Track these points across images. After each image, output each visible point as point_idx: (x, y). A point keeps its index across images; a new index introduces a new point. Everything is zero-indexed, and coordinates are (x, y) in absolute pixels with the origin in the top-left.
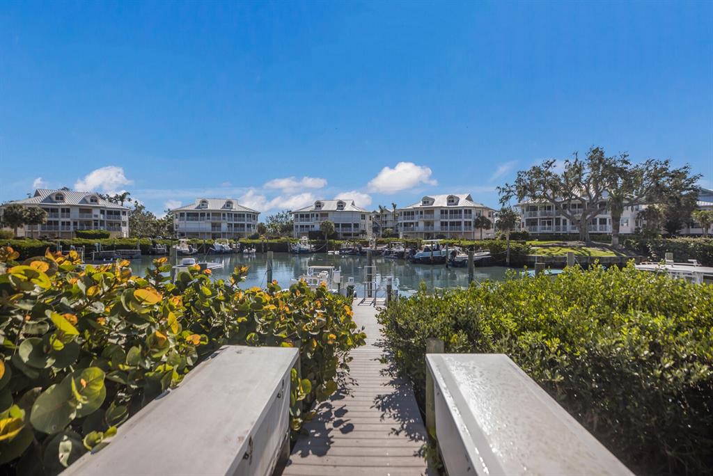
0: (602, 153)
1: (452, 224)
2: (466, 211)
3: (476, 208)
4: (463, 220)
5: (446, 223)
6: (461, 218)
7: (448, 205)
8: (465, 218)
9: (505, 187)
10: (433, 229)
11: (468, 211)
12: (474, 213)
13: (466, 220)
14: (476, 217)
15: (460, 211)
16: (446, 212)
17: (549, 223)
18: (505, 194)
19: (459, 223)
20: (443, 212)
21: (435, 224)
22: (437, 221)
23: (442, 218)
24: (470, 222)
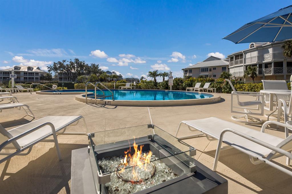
0: (78, 60)
1: (29, 78)
2: (36, 73)
3: (41, 72)
4: (35, 77)
5: (27, 78)
6: (34, 76)
7: (28, 70)
8: (36, 76)
9: (50, 67)
10: (20, 80)
11: (37, 73)
12: (40, 74)
13: (36, 77)
14: (41, 76)
15: (33, 73)
16: (27, 73)
17: (66, 79)
18: (49, 69)
19: (33, 78)
20: (25, 73)
21: (21, 78)
22: (22, 77)
23: (24, 76)
24: (38, 78)
